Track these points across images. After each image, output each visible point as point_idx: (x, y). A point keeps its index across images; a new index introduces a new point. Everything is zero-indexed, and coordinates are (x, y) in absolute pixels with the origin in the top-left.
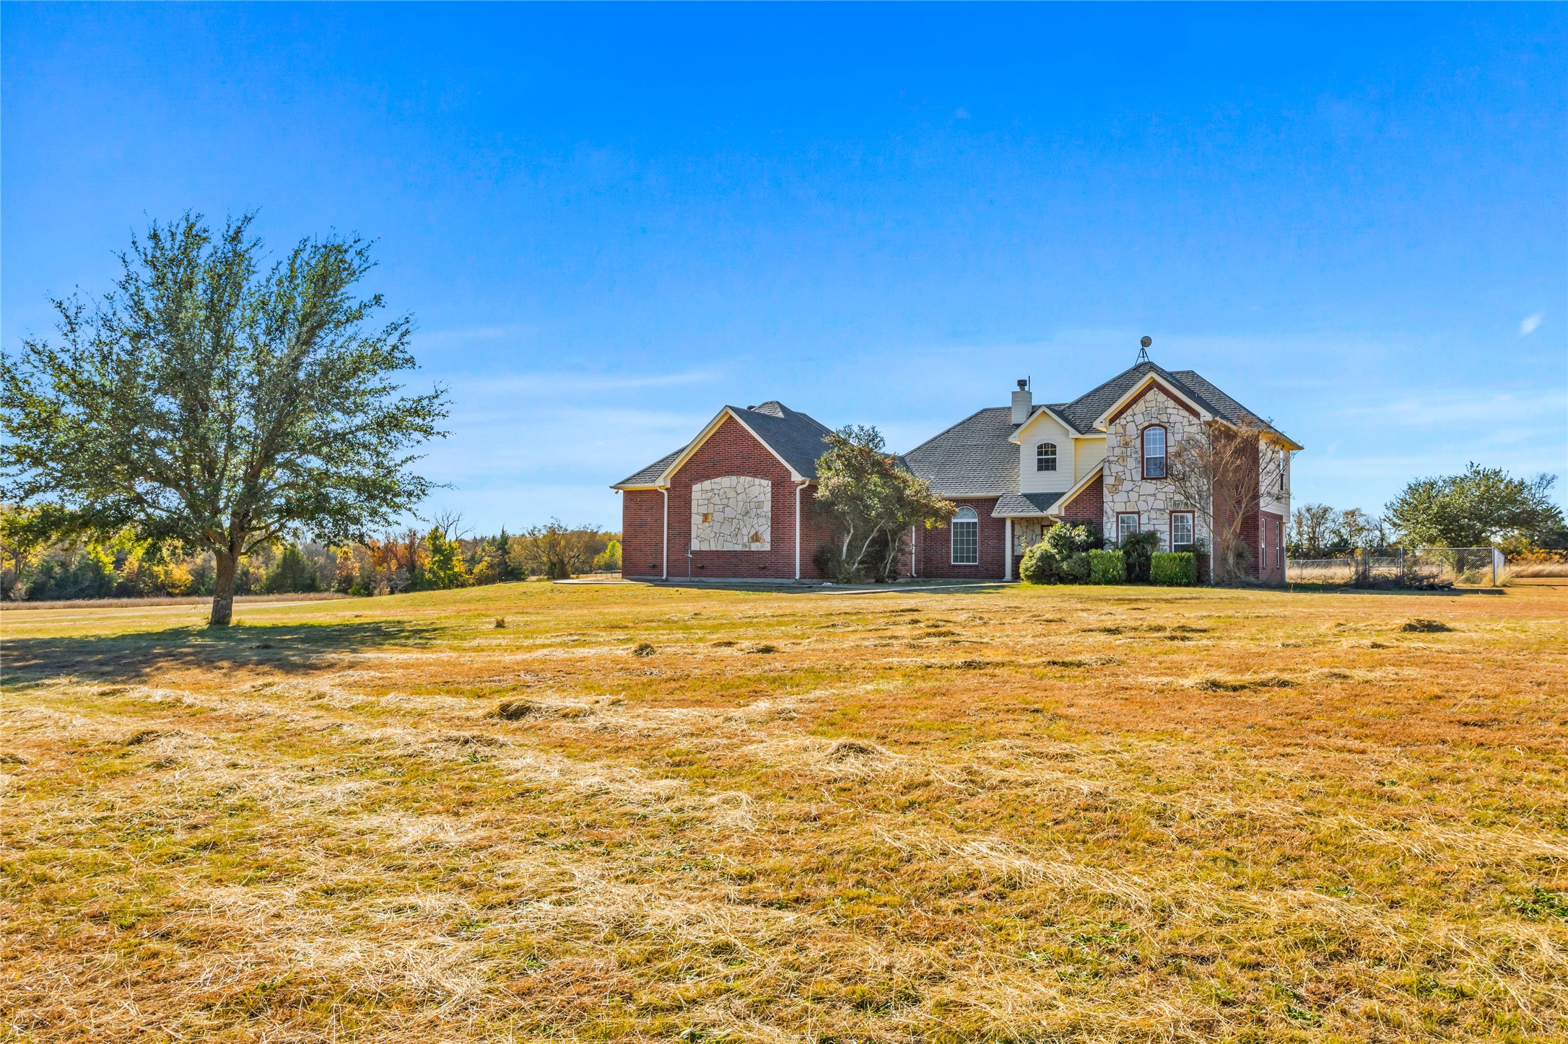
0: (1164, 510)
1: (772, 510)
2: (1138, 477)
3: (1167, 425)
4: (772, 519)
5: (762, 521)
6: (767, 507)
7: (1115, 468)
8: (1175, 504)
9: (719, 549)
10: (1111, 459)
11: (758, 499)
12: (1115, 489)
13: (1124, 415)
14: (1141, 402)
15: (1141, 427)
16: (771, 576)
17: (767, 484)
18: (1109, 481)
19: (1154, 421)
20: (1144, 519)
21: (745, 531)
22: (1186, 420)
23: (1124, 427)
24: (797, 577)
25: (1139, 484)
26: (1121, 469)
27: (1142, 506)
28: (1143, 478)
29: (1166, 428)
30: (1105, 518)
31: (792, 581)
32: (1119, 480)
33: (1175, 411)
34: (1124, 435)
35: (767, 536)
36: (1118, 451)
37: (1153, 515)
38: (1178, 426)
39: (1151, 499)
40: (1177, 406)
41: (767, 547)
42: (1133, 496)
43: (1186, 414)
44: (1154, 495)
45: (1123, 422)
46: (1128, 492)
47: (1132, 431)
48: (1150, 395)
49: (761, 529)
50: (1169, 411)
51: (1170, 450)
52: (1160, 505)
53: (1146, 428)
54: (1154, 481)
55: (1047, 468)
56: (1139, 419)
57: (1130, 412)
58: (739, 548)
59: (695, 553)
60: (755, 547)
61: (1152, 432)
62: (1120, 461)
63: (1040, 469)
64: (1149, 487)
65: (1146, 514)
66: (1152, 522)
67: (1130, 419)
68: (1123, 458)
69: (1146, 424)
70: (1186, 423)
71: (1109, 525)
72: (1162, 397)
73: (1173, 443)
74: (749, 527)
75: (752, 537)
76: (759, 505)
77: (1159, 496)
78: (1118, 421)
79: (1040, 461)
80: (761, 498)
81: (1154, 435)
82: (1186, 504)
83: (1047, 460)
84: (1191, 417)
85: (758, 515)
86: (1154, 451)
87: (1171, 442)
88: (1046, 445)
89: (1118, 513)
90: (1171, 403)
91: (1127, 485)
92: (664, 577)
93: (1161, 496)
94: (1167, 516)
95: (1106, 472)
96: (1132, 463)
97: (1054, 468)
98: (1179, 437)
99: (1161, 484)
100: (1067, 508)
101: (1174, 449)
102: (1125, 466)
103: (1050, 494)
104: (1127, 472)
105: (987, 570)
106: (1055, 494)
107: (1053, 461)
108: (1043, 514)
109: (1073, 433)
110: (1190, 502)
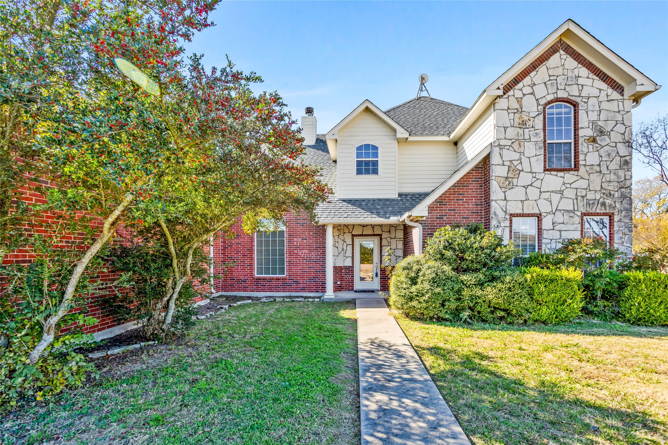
0: (573, 211)
2: (538, 166)
3: (578, 100)
7: (509, 155)
8: (588, 204)
10: (503, 142)
12: (508, 183)
13: (520, 85)
14: (542, 69)
15: (543, 102)
18: (498, 171)
19: (562, 94)
20: (547, 223)
22: (603, 93)
23: (519, 100)
25: (541, 176)
26: (516, 156)
27: (544, 207)
28: (545, 170)
29: (575, 105)
30: (493, 223)
32: (514, 171)
33: (589, 82)
34: (520, 111)
36: (512, 133)
37: (559, 217)
38: (592, 101)
39: (556, 197)
40: (591, 75)
42: (533, 193)
43: (603, 86)
44: (561, 192)
46: (526, 187)
47: (531, 106)
48: (555, 60)
50: (580, 81)
51: (581, 133)
52: (567, 205)
53: (549, 103)
54: (561, 174)
55: (367, 172)
56: (540, 91)
57: (527, 81)
61: (555, 111)
62: (516, 146)
63: (359, 172)
64: (553, 181)
65: (550, 217)
66: (557, 228)
67: (527, 90)
68: (520, 141)
69: (551, 97)
70: (603, 97)
71: (499, 231)
72: (571, 63)
73: (586, 124)
77: (566, 193)
78: (511, 93)
79: (359, 164)
81: (557, 114)
82: (604, 204)
83: (367, 163)
84: (610, 91)
86: (560, 135)
87: (583, 121)
88: (367, 146)
89: (512, 215)
90: (584, 71)
91: (525, 179)
93: (570, 193)
94: (577, 220)
95: (495, 159)
96: (530, 149)
97: (375, 172)
98: (593, 116)
99: (569, 177)
100: (431, 208)
101: (585, 132)
102: (522, 153)
103: (374, 200)
104: (525, 160)
105: (297, 283)
106: (380, 200)
107: (375, 163)
108: (394, 220)
109: (402, 133)
110: (608, 201)
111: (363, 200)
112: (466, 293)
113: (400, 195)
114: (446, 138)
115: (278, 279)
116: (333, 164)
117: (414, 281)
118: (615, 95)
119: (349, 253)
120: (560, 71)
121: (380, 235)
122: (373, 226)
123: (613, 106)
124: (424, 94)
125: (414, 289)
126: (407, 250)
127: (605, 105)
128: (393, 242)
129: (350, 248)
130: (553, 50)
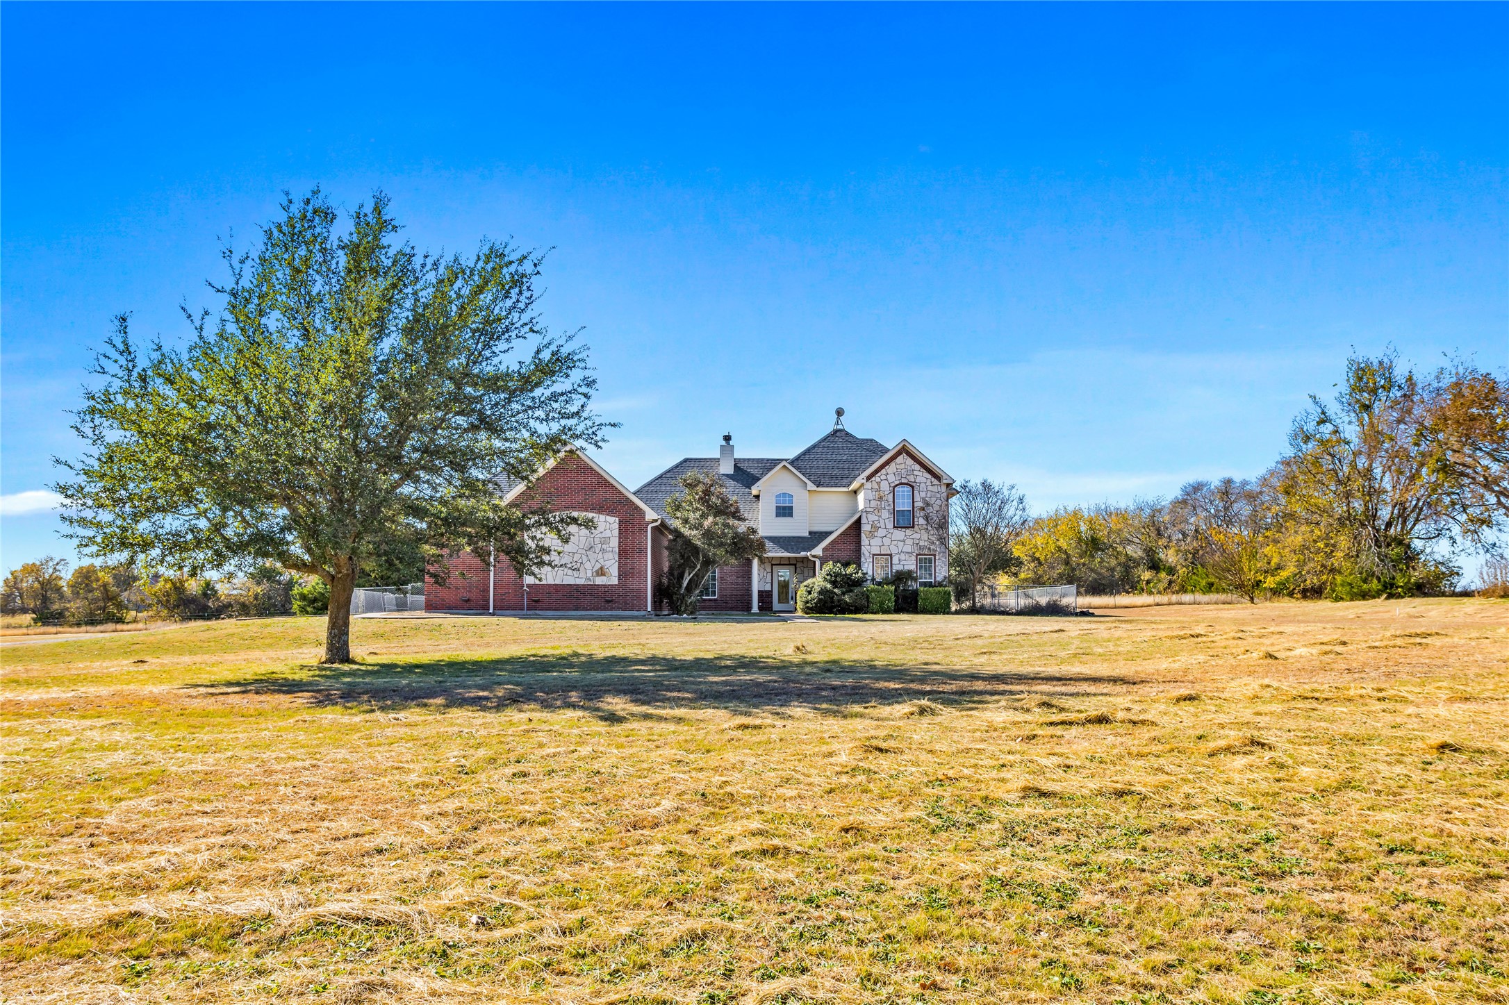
0: (911, 553)
1: (619, 546)
2: (890, 525)
3: (914, 484)
4: (620, 554)
5: (607, 556)
6: (615, 542)
7: (872, 517)
8: (920, 548)
9: (557, 582)
10: (869, 510)
11: (603, 535)
12: (871, 535)
13: (880, 474)
14: (893, 464)
15: (893, 485)
16: (619, 609)
17: (613, 522)
18: (866, 528)
19: (904, 480)
20: (895, 560)
21: (588, 565)
22: (929, 481)
23: (878, 484)
24: (649, 609)
25: (891, 531)
26: (877, 518)
27: (894, 550)
28: (894, 527)
29: (913, 487)
30: (862, 559)
31: (643, 613)
32: (875, 528)
33: (920, 474)
34: (879, 490)
35: (614, 571)
36: (873, 504)
37: (903, 557)
38: (922, 485)
39: (901, 544)
40: (921, 469)
41: (615, 581)
42: (887, 541)
43: (929, 476)
44: (904, 541)
45: (878, 480)
46: (882, 538)
47: (885, 487)
48: (900, 459)
49: (607, 564)
50: (915, 473)
51: (916, 504)
52: (908, 549)
53: (897, 485)
54: (903, 530)
55: (784, 515)
56: (891, 478)
57: (883, 471)
58: (581, 582)
59: (528, 586)
60: (600, 581)
61: (901, 489)
62: (876, 512)
63: (778, 515)
64: (899, 534)
65: (897, 556)
66: (902, 563)
67: (883, 477)
68: (878, 509)
69: (897, 482)
70: (929, 483)
71: (866, 565)
72: (910, 461)
73: (919, 499)
74: (593, 562)
75: (597, 572)
76: (605, 541)
77: (907, 541)
78: (874, 479)
79: (778, 508)
80: (608, 533)
81: (902, 491)
82: (929, 549)
83: (785, 508)
84: (932, 479)
85: (603, 550)
86: (904, 504)
87: (917, 498)
88: (784, 494)
89: (874, 555)
90: (917, 467)
91: (882, 532)
92: (491, 611)
93: (909, 542)
94: (914, 558)
95: (864, 520)
96: (885, 514)
97: (791, 515)
98: (923, 495)
99: (909, 532)
100: (824, 550)
101: (919, 504)
102: (880, 516)
103: (789, 537)
104: (882, 521)
105: (726, 603)
106: (794, 537)
107: (791, 508)
108: (803, 554)
109: (811, 486)
110: (932, 547)
111: (781, 537)
112: (835, 598)
113: (810, 533)
114: (845, 489)
115: (710, 600)
116: (754, 500)
117: (810, 593)
118: (936, 482)
119: (769, 579)
120: (903, 466)
121: (795, 565)
122: (789, 558)
123: (935, 489)
124: (840, 427)
125: (809, 597)
126: (814, 575)
127: (930, 488)
128: (806, 570)
129: (769, 575)
130: (898, 454)
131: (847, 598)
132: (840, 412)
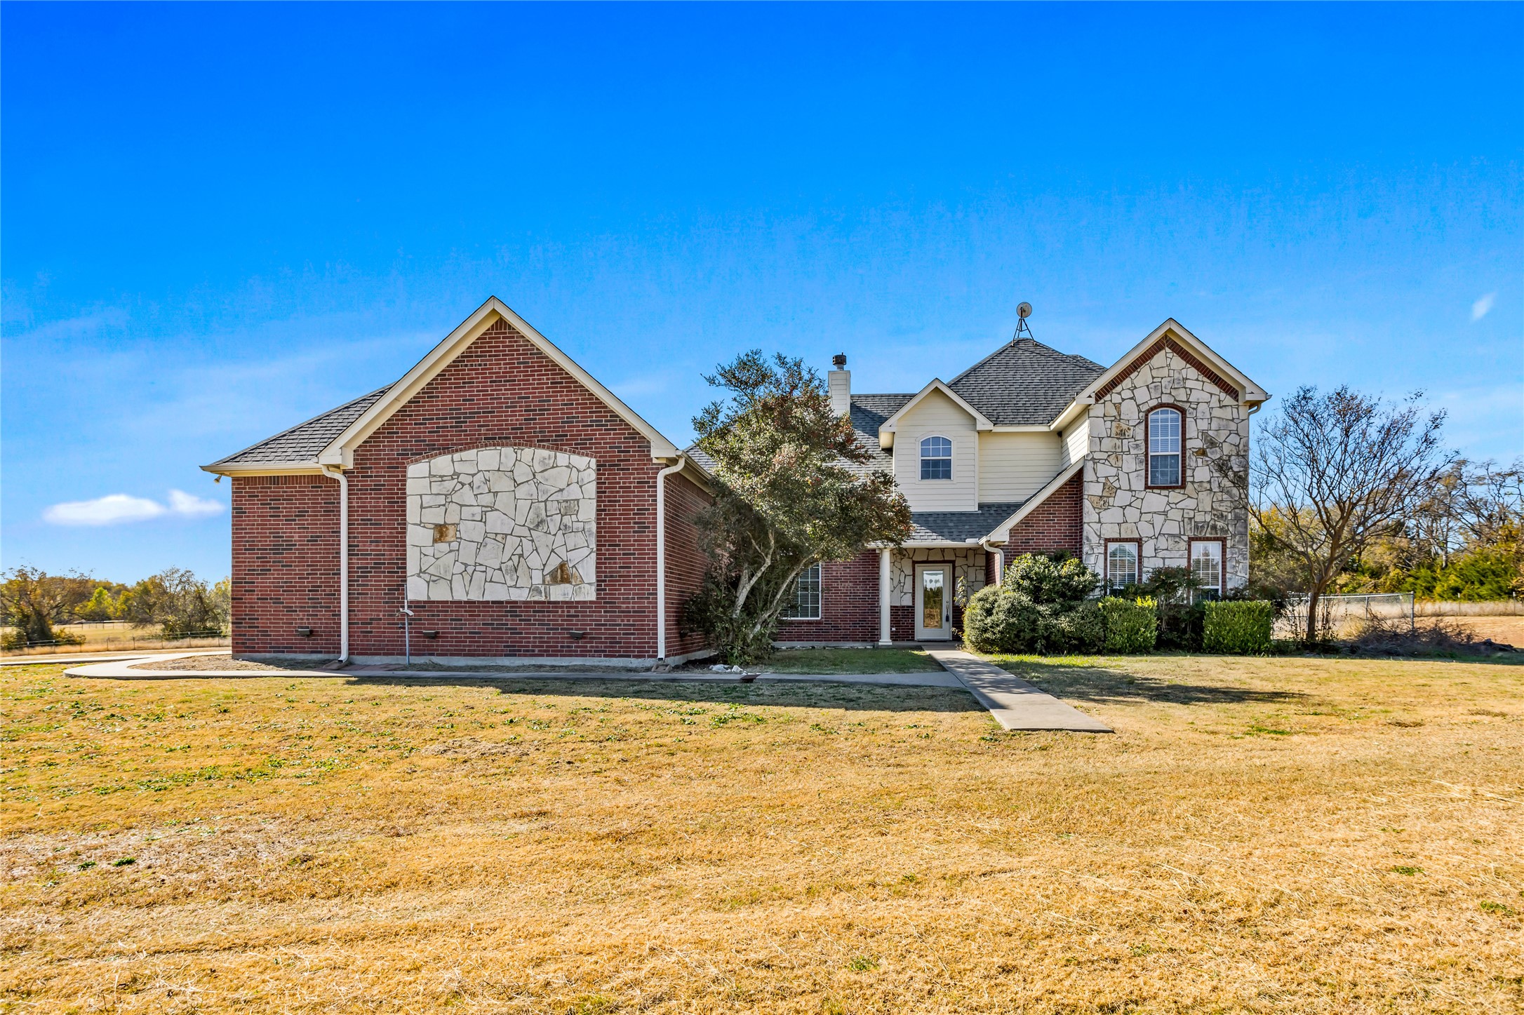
0: (1179, 536)
1: (598, 519)
2: (1139, 484)
3: (1186, 406)
4: (599, 536)
5: (575, 539)
6: (588, 511)
7: (1105, 470)
8: (1196, 527)
9: (475, 596)
10: (1097, 456)
11: (565, 496)
12: (1103, 502)
13: (1119, 389)
14: (1145, 369)
15: (1144, 408)
16: (598, 652)
17: (586, 465)
18: (1092, 489)
19: (1166, 399)
20: (1148, 549)
21: (534, 561)
22: (1215, 398)
23: (1117, 406)
24: (661, 654)
25: (1142, 495)
26: (1113, 471)
27: (1145, 530)
28: (1147, 487)
29: (1183, 411)
30: (1086, 549)
31: (649, 662)
32: (1110, 489)
33: (1198, 385)
34: (1118, 418)
35: (588, 571)
36: (1108, 444)
37: (1162, 543)
38: (1202, 407)
39: (1159, 520)
40: (1201, 377)
41: (589, 594)
42: (1132, 514)
43: (1216, 390)
44: (1165, 513)
45: (1116, 399)
46: (1123, 508)
47: (1130, 413)
48: (1159, 359)
49: (574, 557)
50: (1189, 384)
51: (1189, 444)
52: (1173, 528)
53: (1152, 409)
54: (1165, 492)
55: (936, 476)
56: (1142, 395)
57: (1127, 383)
58: (520, 595)
59: (415, 605)
60: (559, 593)
61: (1160, 416)
62: (1112, 459)
63: (925, 475)
64: (1156, 501)
65: (1152, 542)
66: (1161, 554)
67: (1125, 395)
68: (1117, 454)
69: (1153, 403)
70: (1214, 403)
71: (1092, 559)
72: (1178, 362)
73: (1194, 434)
74: (544, 552)
75: (553, 574)
76: (569, 507)
77: (1171, 515)
78: (1108, 397)
79: (925, 464)
80: (574, 493)
81: (1163, 420)
82: (1214, 527)
83: (936, 463)
84: (1223, 395)
85: (565, 529)
86: (1166, 446)
87: (1192, 431)
88: (936, 440)
89: (1107, 540)
90: (1192, 373)
91: (1123, 498)
92: (344, 656)
93: (1175, 514)
94: (1183, 545)
95: (1088, 476)
96: (1130, 463)
97: (947, 475)
98: (1203, 425)
99: (1175, 496)
100: (1013, 532)
101: (1195, 443)
102: (1120, 468)
103: (945, 514)
104: (1123, 477)
105: (836, 628)
106: (953, 514)
107: (948, 463)
108: (970, 542)
109: (983, 423)
110: (1220, 524)
111: (930, 515)
112: (1041, 622)
113: (981, 506)
114: (1044, 429)
115: (809, 623)
116: (883, 455)
117: (989, 612)
118: (1228, 400)
119: (908, 588)
120: (1165, 372)
121: (953, 562)
122: (943, 550)
123: (1227, 414)
124: (1024, 335)
125: (989, 620)
126: (989, 579)
127: (1217, 412)
128: (971, 571)
129: (909, 580)
130: (1157, 347)
131: (1064, 623)
132: (1023, 312)
